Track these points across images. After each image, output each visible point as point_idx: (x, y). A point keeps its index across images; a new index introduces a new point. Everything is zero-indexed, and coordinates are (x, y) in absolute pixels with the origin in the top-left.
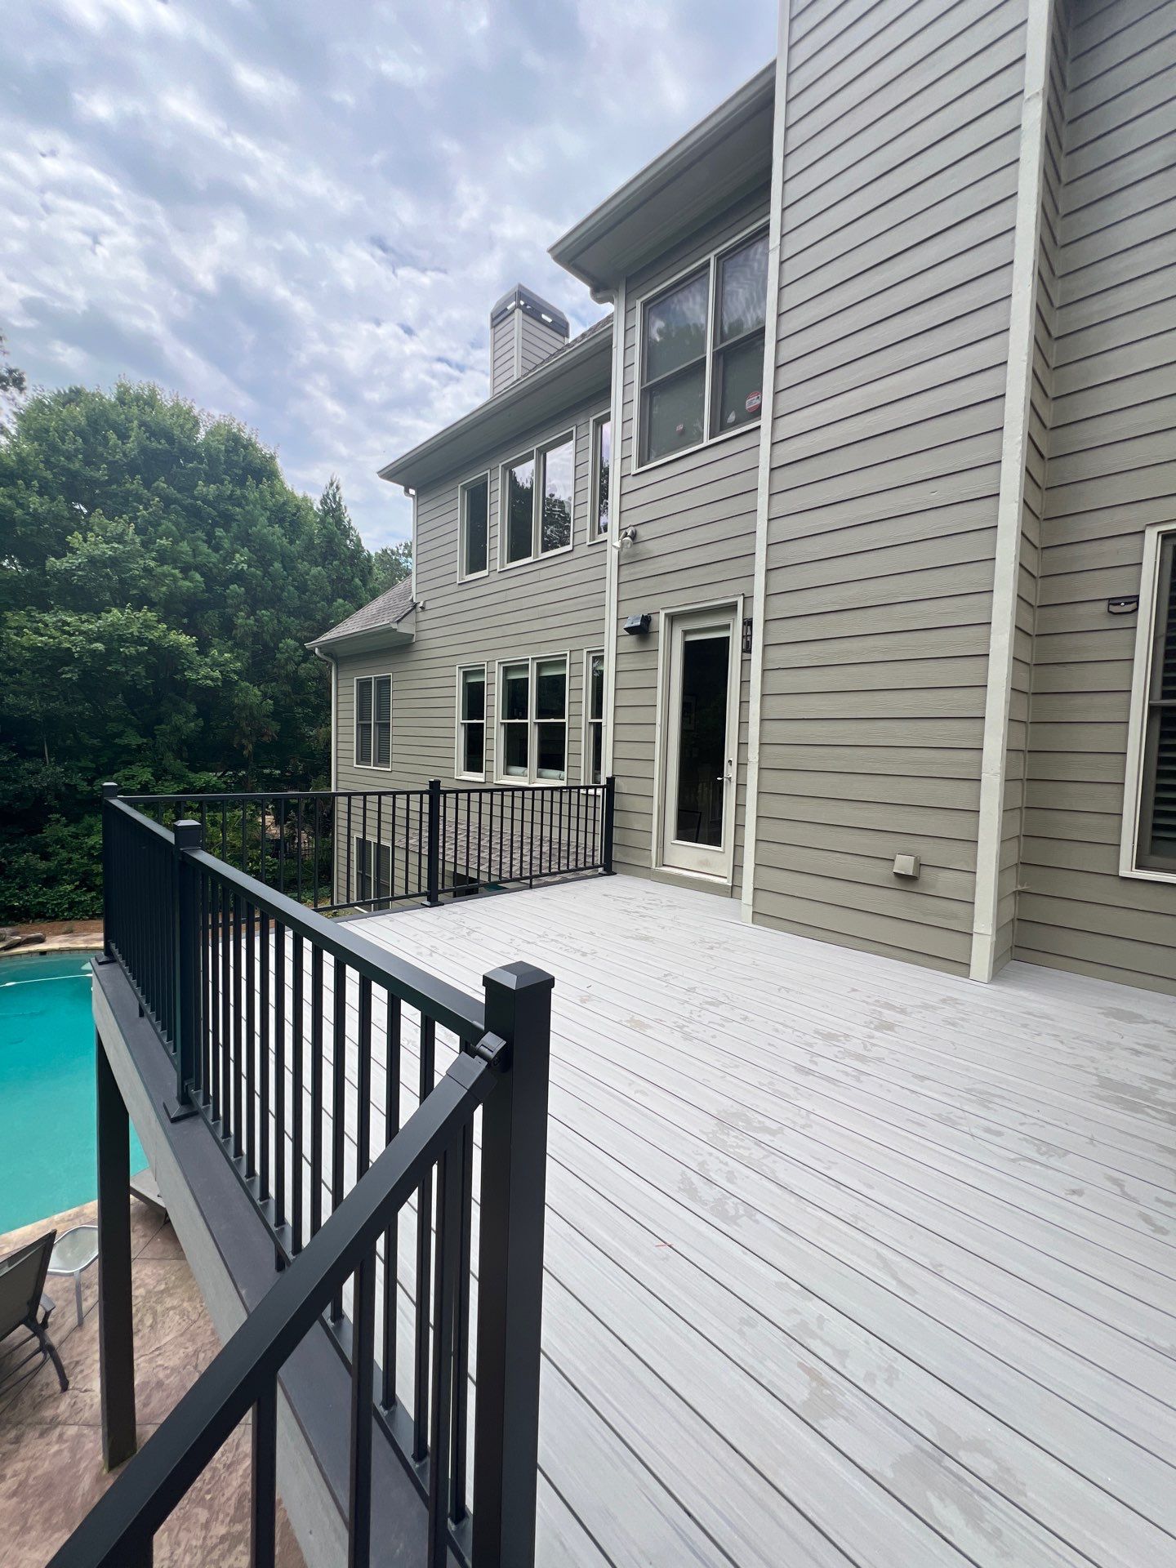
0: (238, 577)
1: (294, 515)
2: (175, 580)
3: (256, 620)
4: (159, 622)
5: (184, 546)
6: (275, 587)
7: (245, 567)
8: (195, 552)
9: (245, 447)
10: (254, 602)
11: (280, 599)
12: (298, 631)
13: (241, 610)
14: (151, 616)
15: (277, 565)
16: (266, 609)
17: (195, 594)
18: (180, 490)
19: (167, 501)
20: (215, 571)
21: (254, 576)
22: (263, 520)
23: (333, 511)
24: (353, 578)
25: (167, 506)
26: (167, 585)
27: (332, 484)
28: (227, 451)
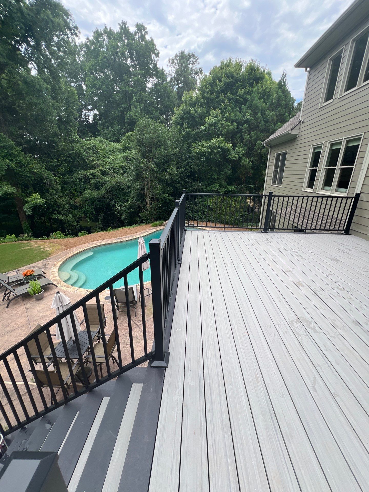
0: (247, 122)
1: (269, 92)
2: (229, 126)
3: (250, 136)
4: (224, 141)
5: (233, 114)
6: (257, 123)
7: (249, 117)
8: (235, 116)
9: (255, 71)
10: (251, 129)
11: (258, 127)
12: (263, 138)
13: (246, 133)
14: (222, 139)
15: (259, 114)
16: (254, 131)
17: (234, 130)
18: (233, 95)
19: (230, 99)
20: (240, 121)
21: (251, 120)
22: (257, 98)
23: (282, 86)
24: (285, 113)
25: (229, 101)
26: (227, 129)
27: (283, 75)
28: (249, 74)
